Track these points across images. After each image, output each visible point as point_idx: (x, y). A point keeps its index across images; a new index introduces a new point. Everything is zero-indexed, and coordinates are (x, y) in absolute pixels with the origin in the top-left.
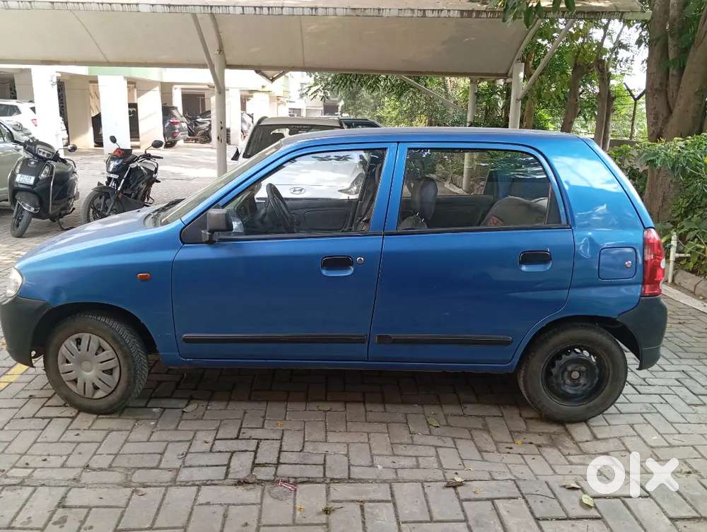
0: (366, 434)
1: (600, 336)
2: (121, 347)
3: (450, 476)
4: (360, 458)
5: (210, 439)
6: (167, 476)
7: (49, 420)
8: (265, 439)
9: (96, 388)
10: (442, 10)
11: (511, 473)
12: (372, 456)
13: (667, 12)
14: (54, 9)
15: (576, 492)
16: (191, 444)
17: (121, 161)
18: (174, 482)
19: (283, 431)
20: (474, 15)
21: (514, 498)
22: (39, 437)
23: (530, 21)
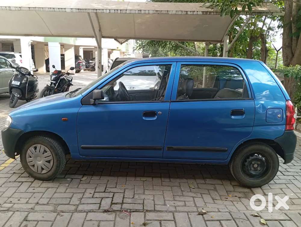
0: (162, 191)
1: (267, 148)
2: (54, 151)
3: (200, 210)
4: (159, 201)
5: (92, 192)
6: (73, 208)
7: (21, 183)
8: (116, 193)
9: (43, 169)
10: (194, 11)
11: (227, 209)
12: (165, 201)
13: (291, 13)
14: (30, 10)
15: (258, 218)
16: (84, 194)
17: (57, 75)
18: (76, 211)
19: (125, 189)
20: (208, 13)
21: (229, 220)
22: (17, 190)
23: (233, 16)
